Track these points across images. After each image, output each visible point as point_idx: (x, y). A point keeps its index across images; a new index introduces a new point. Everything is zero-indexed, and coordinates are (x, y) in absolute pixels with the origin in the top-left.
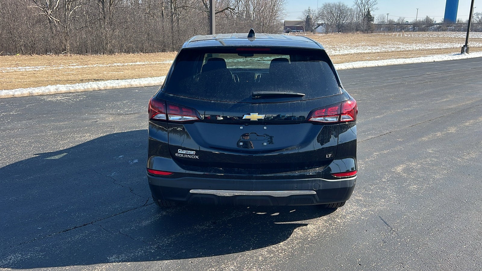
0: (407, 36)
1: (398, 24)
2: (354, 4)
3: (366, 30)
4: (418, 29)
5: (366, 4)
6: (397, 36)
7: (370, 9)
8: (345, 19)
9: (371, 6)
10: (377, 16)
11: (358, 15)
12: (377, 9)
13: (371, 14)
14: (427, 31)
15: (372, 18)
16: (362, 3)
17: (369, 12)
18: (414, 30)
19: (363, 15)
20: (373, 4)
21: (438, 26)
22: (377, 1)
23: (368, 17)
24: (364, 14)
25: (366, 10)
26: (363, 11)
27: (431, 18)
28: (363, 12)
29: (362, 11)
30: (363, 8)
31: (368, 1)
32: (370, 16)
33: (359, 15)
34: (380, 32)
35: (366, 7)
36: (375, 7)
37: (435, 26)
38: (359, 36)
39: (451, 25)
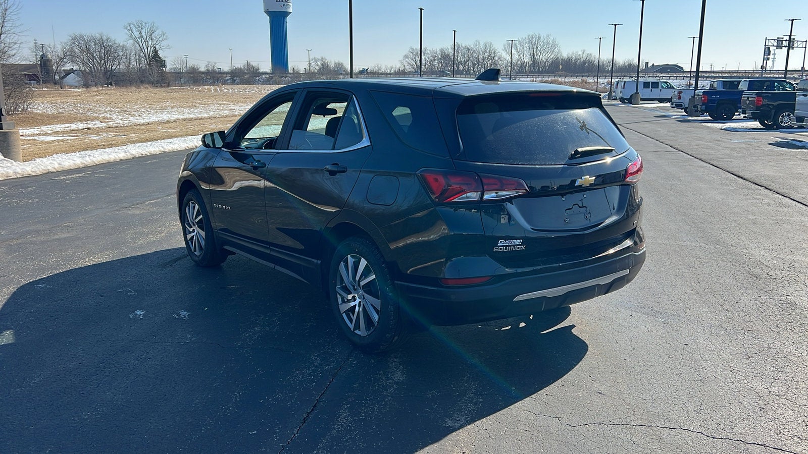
0: (227, 91)
1: (207, 73)
2: (128, 37)
3: (157, 82)
4: (239, 81)
5: (148, 38)
6: (213, 91)
7: (157, 48)
8: (117, 63)
9: (158, 42)
11: (137, 57)
12: (168, 47)
13: (160, 56)
14: (253, 84)
15: (163, 63)
16: (142, 37)
17: (156, 52)
18: (234, 82)
19: (145, 56)
20: (161, 39)
21: (268, 76)
22: (166, 35)
23: (156, 60)
24: (149, 56)
25: (151, 49)
26: (146, 50)
27: (254, 64)
28: (146, 53)
29: (143, 51)
30: (144, 45)
31: (152, 34)
32: (160, 58)
33: (139, 56)
34: (181, 85)
35: (150, 43)
36: (163, 43)
37: (264, 76)
38: (147, 92)
39: (284, 75)
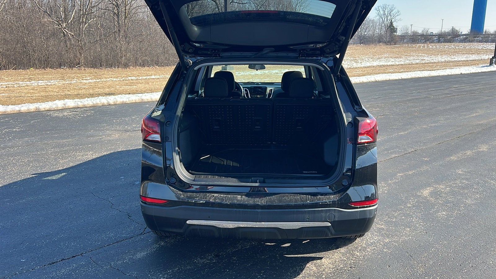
0: (432, 47)
1: (422, 35)
2: (376, 15)
3: (388, 42)
4: (443, 40)
5: (388, 15)
6: (422, 47)
7: (393, 20)
8: (367, 30)
9: (394, 17)
10: (401, 27)
11: (380, 26)
12: (400, 20)
13: (394, 25)
14: (453, 42)
15: (395, 30)
16: (384, 14)
17: (391, 23)
18: (439, 41)
19: (385, 26)
20: (396, 15)
21: (465, 37)
22: (400, 12)
23: (391, 28)
24: (387, 26)
25: (389, 22)
26: (386, 22)
27: (457, 29)
29: (384, 23)
30: (386, 19)
31: (391, 12)
32: (393, 27)
34: (404, 43)
35: (389, 18)
36: (397, 18)
37: (462, 37)
38: (382, 47)
39: (478, 36)
